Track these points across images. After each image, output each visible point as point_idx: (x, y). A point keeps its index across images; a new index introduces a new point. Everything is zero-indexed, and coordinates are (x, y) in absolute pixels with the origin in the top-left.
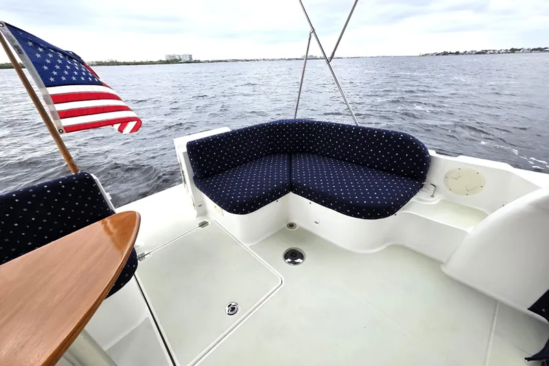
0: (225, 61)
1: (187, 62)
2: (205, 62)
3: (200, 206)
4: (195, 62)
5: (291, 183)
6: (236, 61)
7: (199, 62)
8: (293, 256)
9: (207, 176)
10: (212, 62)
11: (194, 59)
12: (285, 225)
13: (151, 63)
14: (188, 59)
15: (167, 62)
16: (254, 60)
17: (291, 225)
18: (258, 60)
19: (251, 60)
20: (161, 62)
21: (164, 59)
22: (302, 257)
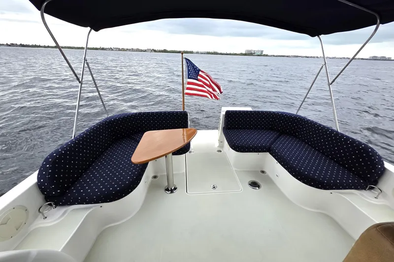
0: (287, 56)
1: (258, 55)
2: (271, 56)
3: (221, 142)
4: (264, 55)
5: (270, 148)
6: (297, 56)
7: (267, 55)
8: (254, 185)
9: (229, 129)
10: (276, 56)
11: (264, 53)
12: (260, 170)
13: (236, 54)
14: (259, 53)
15: (245, 55)
16: (314, 57)
17: (263, 172)
18: (317, 57)
19: (311, 57)
20: (242, 54)
21: (244, 52)
22: (259, 187)
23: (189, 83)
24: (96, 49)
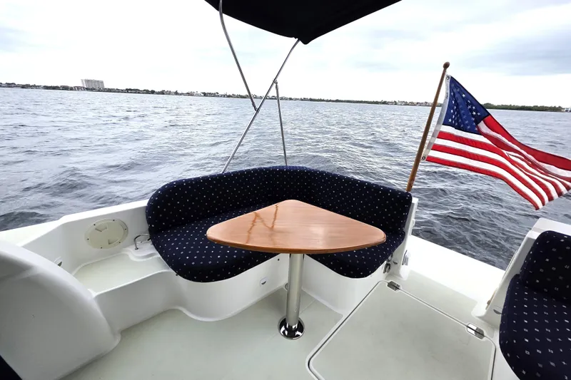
23: (443, 136)
24: (377, 103)
